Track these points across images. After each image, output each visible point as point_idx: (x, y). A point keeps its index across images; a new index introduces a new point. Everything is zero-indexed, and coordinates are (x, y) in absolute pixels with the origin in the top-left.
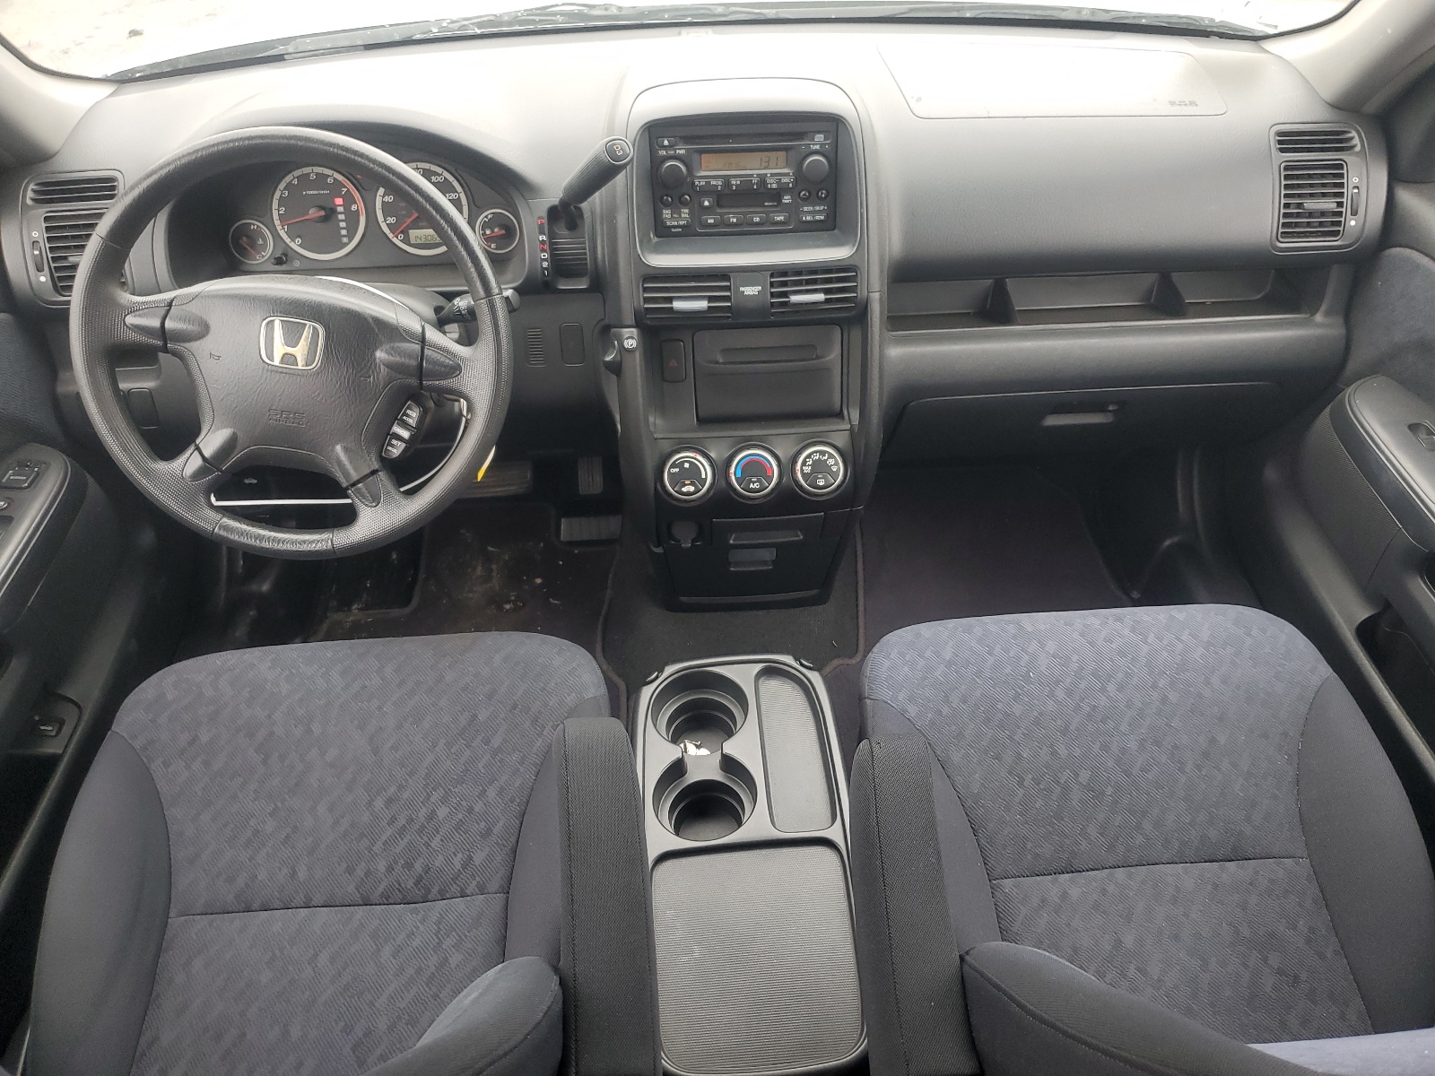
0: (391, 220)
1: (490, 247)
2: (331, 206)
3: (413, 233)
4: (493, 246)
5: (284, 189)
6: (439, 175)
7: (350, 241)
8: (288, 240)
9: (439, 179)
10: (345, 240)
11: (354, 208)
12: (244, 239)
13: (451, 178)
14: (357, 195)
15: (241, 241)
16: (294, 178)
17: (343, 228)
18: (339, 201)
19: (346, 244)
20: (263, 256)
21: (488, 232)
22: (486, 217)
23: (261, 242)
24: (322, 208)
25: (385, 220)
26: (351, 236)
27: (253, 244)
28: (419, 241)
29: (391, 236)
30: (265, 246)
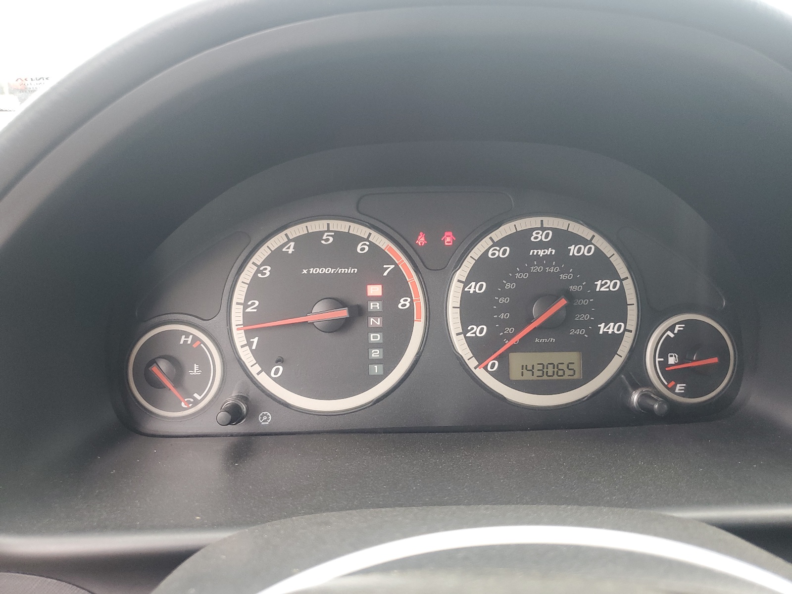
0: (479, 331)
1: (672, 390)
2: (357, 301)
3: (517, 361)
4: (679, 388)
5: (263, 264)
6: (586, 242)
7: (387, 372)
8: (255, 370)
9: (584, 250)
10: (376, 369)
11: (404, 303)
12: (163, 365)
13: (608, 250)
14: (413, 279)
15: (154, 369)
16: (289, 241)
17: (376, 346)
18: (375, 290)
19: (378, 379)
20: (196, 402)
21: (672, 360)
22: (672, 328)
23: (196, 370)
24: (340, 303)
25: (465, 331)
26: (389, 364)
27: (178, 377)
28: (528, 376)
29: (472, 363)
30: (202, 382)
